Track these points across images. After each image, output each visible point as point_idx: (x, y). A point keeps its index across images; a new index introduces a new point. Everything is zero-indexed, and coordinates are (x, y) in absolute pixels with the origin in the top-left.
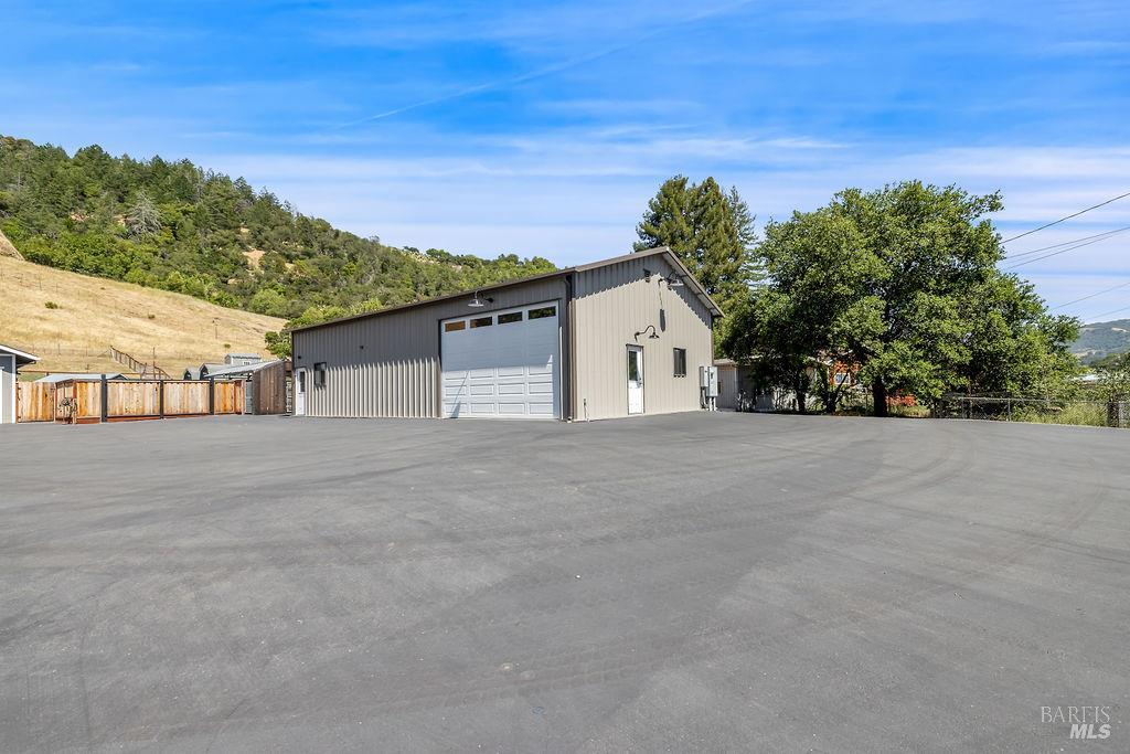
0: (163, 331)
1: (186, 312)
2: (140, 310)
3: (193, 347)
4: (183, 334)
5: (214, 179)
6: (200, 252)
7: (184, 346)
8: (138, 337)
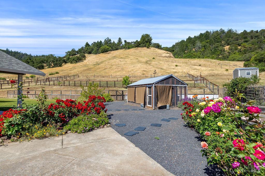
0: (203, 68)
1: (210, 63)
2: (197, 64)
3: (214, 72)
4: (210, 69)
5: (214, 32)
6: (211, 51)
7: (211, 72)
8: (196, 70)
